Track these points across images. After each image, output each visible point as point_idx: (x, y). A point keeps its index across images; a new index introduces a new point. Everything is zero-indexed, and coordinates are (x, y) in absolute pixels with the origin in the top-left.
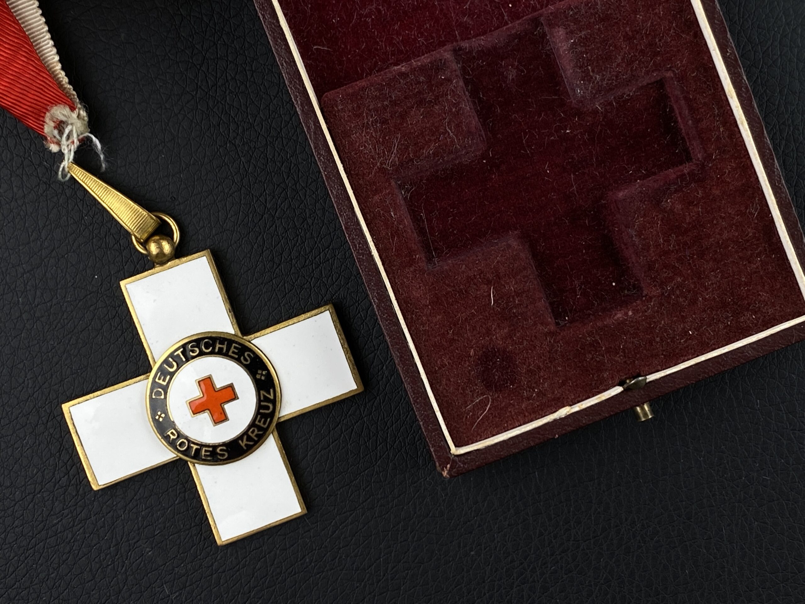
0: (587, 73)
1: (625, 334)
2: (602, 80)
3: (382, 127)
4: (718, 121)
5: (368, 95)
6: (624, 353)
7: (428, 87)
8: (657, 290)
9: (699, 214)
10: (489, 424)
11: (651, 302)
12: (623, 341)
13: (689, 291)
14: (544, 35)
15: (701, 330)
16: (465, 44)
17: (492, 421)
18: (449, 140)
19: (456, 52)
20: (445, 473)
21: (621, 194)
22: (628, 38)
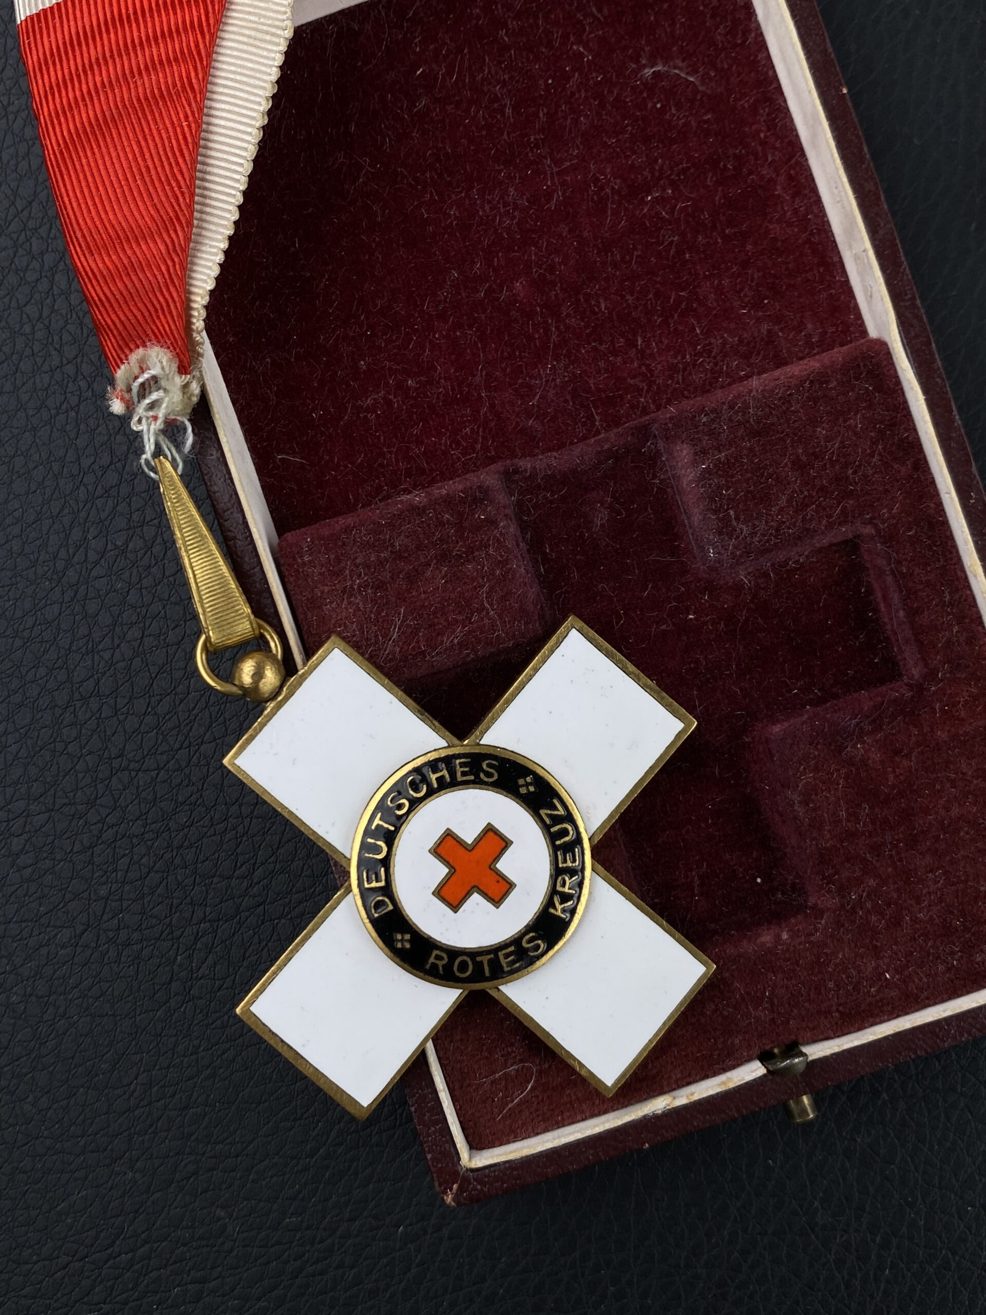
0: (726, 520)
1: (773, 972)
2: (753, 534)
3: (376, 595)
4: (949, 614)
5: (354, 541)
6: (772, 1004)
7: (456, 531)
8: (833, 898)
9: (911, 771)
10: (531, 1113)
11: (822, 918)
12: (770, 983)
13: (889, 905)
14: (658, 454)
15: (906, 973)
16: (526, 464)
17: (537, 1110)
18: (486, 621)
19: (508, 476)
20: (449, 1199)
21: (777, 729)
22: (798, 465)
